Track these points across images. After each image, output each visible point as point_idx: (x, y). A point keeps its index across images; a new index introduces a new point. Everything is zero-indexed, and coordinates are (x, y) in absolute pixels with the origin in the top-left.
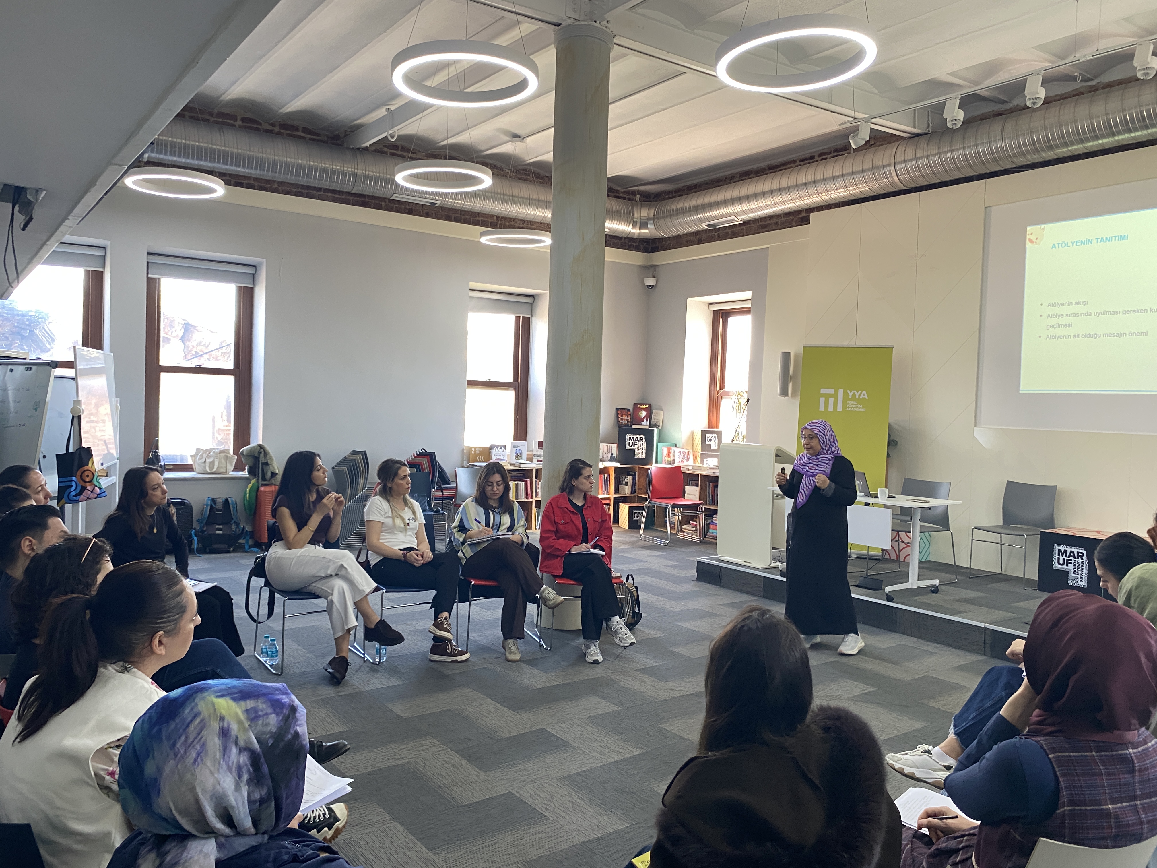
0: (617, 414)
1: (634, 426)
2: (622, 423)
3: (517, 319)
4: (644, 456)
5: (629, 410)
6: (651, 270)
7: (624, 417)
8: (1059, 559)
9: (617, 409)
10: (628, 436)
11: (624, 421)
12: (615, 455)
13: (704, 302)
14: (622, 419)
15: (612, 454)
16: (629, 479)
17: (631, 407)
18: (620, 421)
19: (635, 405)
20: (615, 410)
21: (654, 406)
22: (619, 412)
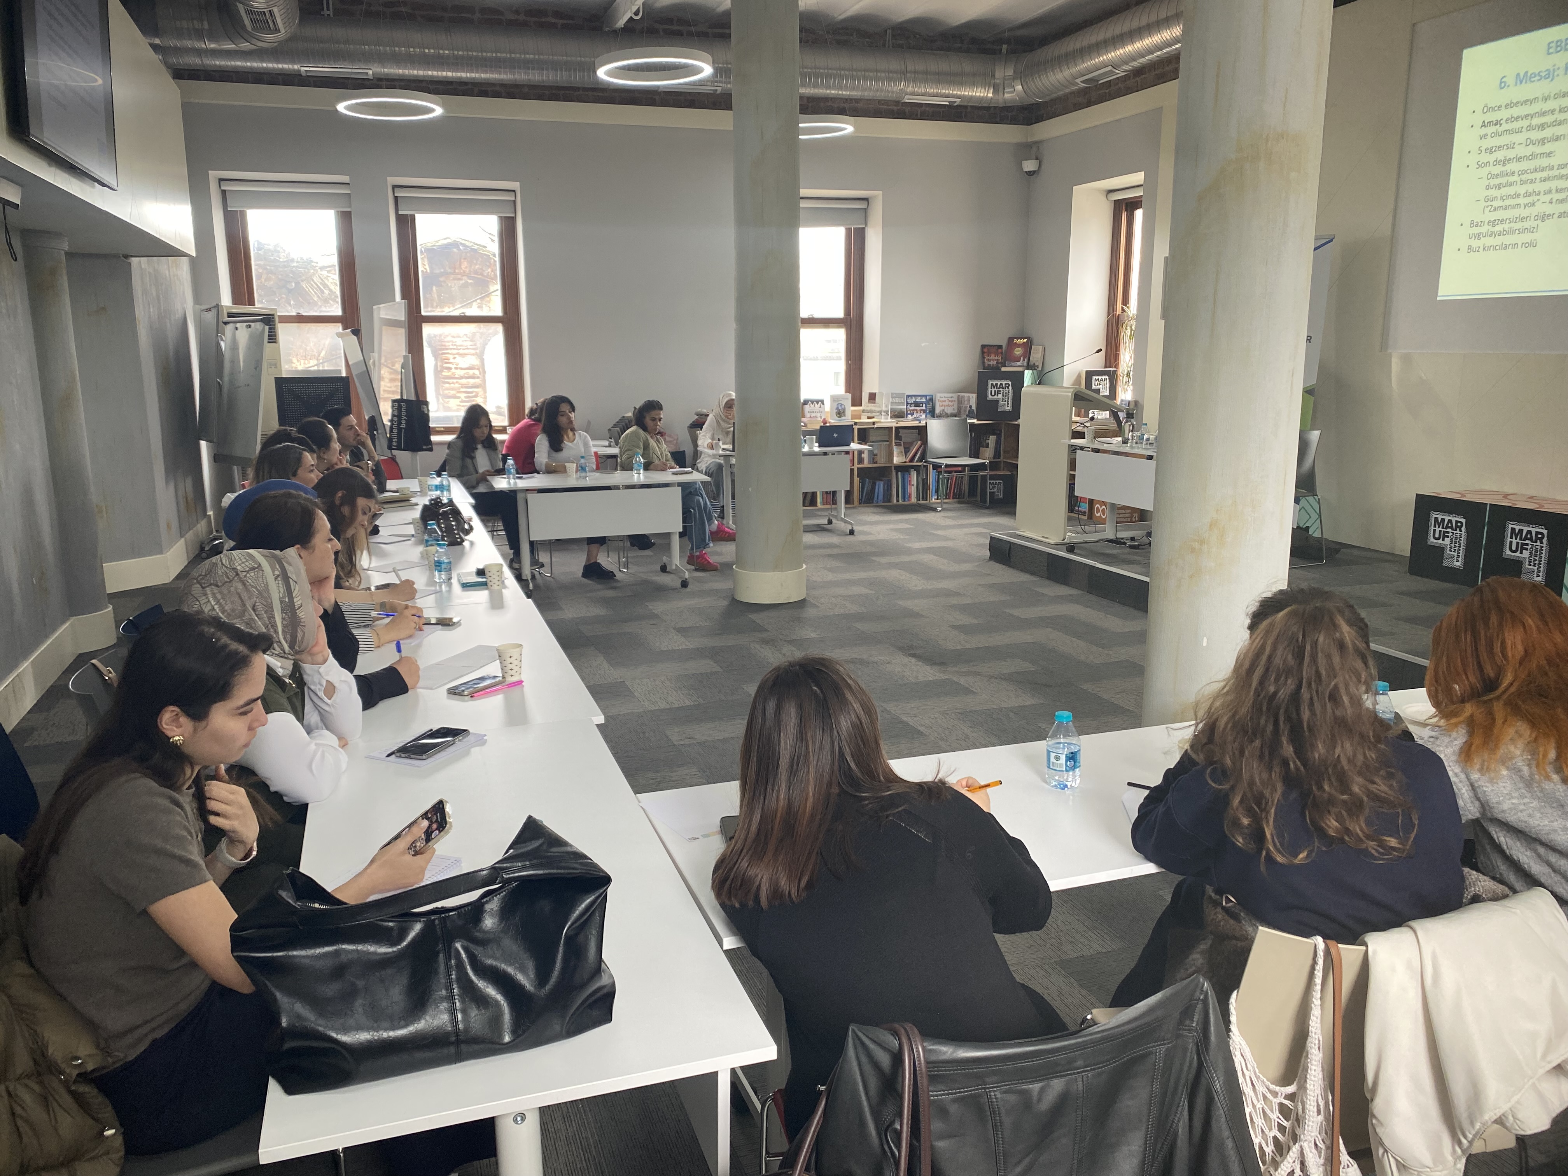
0: (983, 353)
1: (1003, 369)
2: (989, 365)
3: (848, 231)
4: (1009, 408)
5: (1000, 347)
6: (1031, 149)
7: (992, 357)
8: (1434, 531)
9: (983, 346)
10: (990, 382)
11: (991, 363)
12: (974, 408)
13: (1099, 190)
14: (989, 360)
15: (971, 407)
16: (992, 439)
17: (1004, 343)
18: (987, 362)
19: (1011, 340)
20: (979, 348)
21: (1035, 342)
22: (985, 350)
